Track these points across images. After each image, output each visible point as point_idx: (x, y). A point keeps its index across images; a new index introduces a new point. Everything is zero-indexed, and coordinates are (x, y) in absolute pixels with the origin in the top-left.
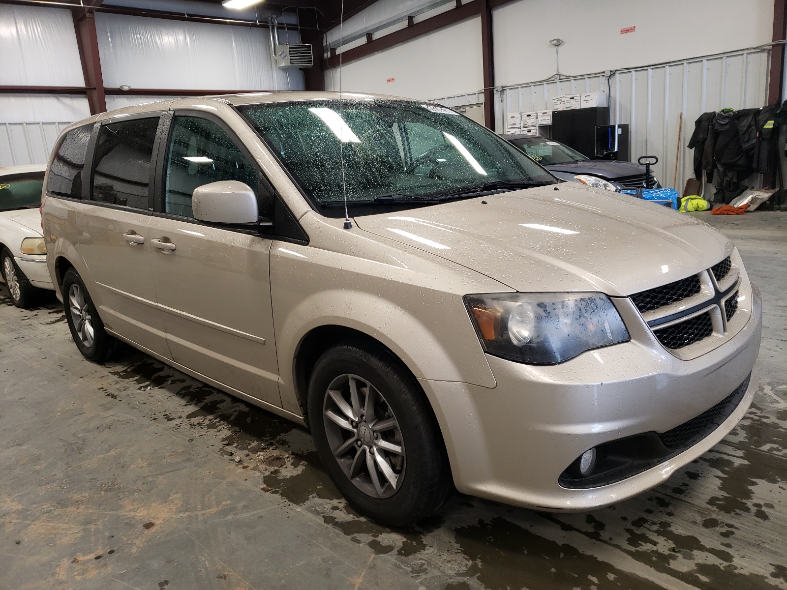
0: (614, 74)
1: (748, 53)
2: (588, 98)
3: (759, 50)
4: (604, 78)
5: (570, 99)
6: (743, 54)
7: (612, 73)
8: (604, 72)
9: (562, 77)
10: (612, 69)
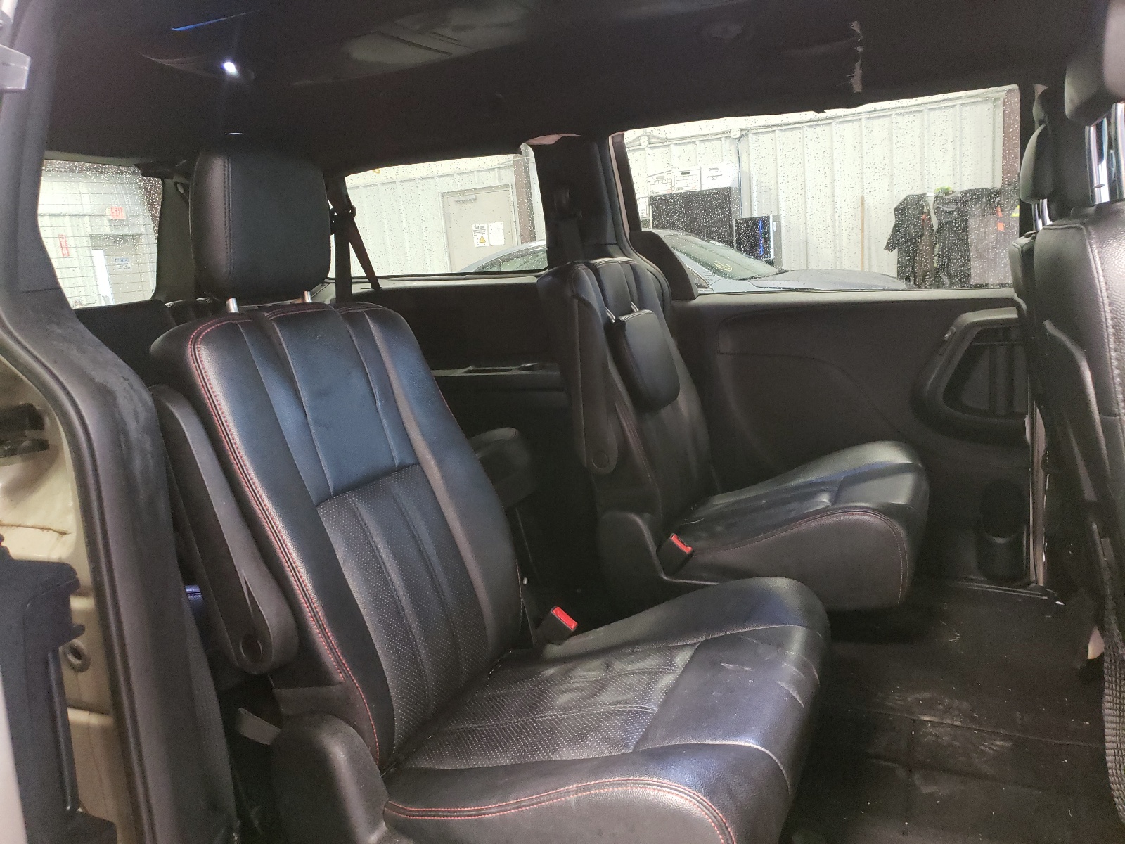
0: (746, 135)
1: (961, 104)
2: (715, 173)
3: (979, 99)
4: (728, 141)
5: (682, 174)
6: (955, 105)
7: (743, 133)
8: (730, 132)
9: (653, 140)
10: (744, 127)
